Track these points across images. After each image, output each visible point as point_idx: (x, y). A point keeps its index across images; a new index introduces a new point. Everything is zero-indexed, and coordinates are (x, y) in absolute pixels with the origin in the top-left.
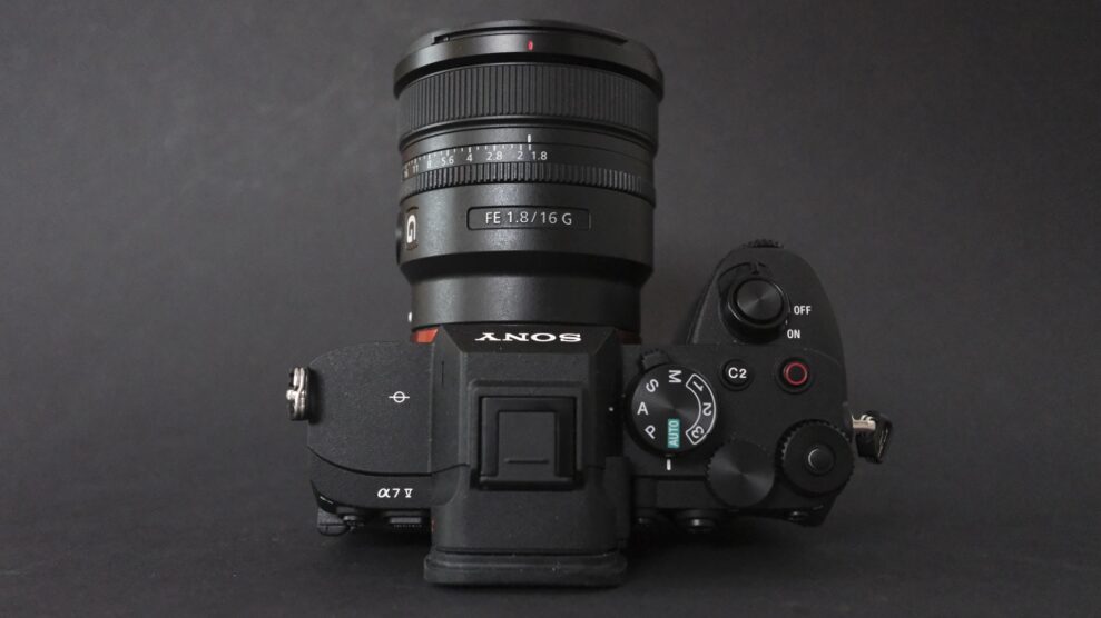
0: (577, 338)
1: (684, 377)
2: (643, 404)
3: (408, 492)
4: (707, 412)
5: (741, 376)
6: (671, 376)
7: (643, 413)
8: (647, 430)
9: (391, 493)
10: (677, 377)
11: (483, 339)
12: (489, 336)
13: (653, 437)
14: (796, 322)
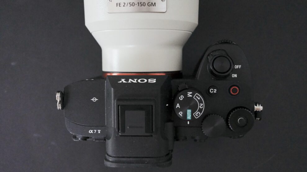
0: (155, 81)
1: (193, 95)
2: (178, 104)
3: (99, 131)
4: (201, 107)
5: (215, 92)
6: (188, 94)
7: (178, 107)
8: (179, 113)
9: (93, 131)
10: (191, 94)
11: (121, 82)
12: (123, 80)
13: (182, 116)
14: (235, 71)
